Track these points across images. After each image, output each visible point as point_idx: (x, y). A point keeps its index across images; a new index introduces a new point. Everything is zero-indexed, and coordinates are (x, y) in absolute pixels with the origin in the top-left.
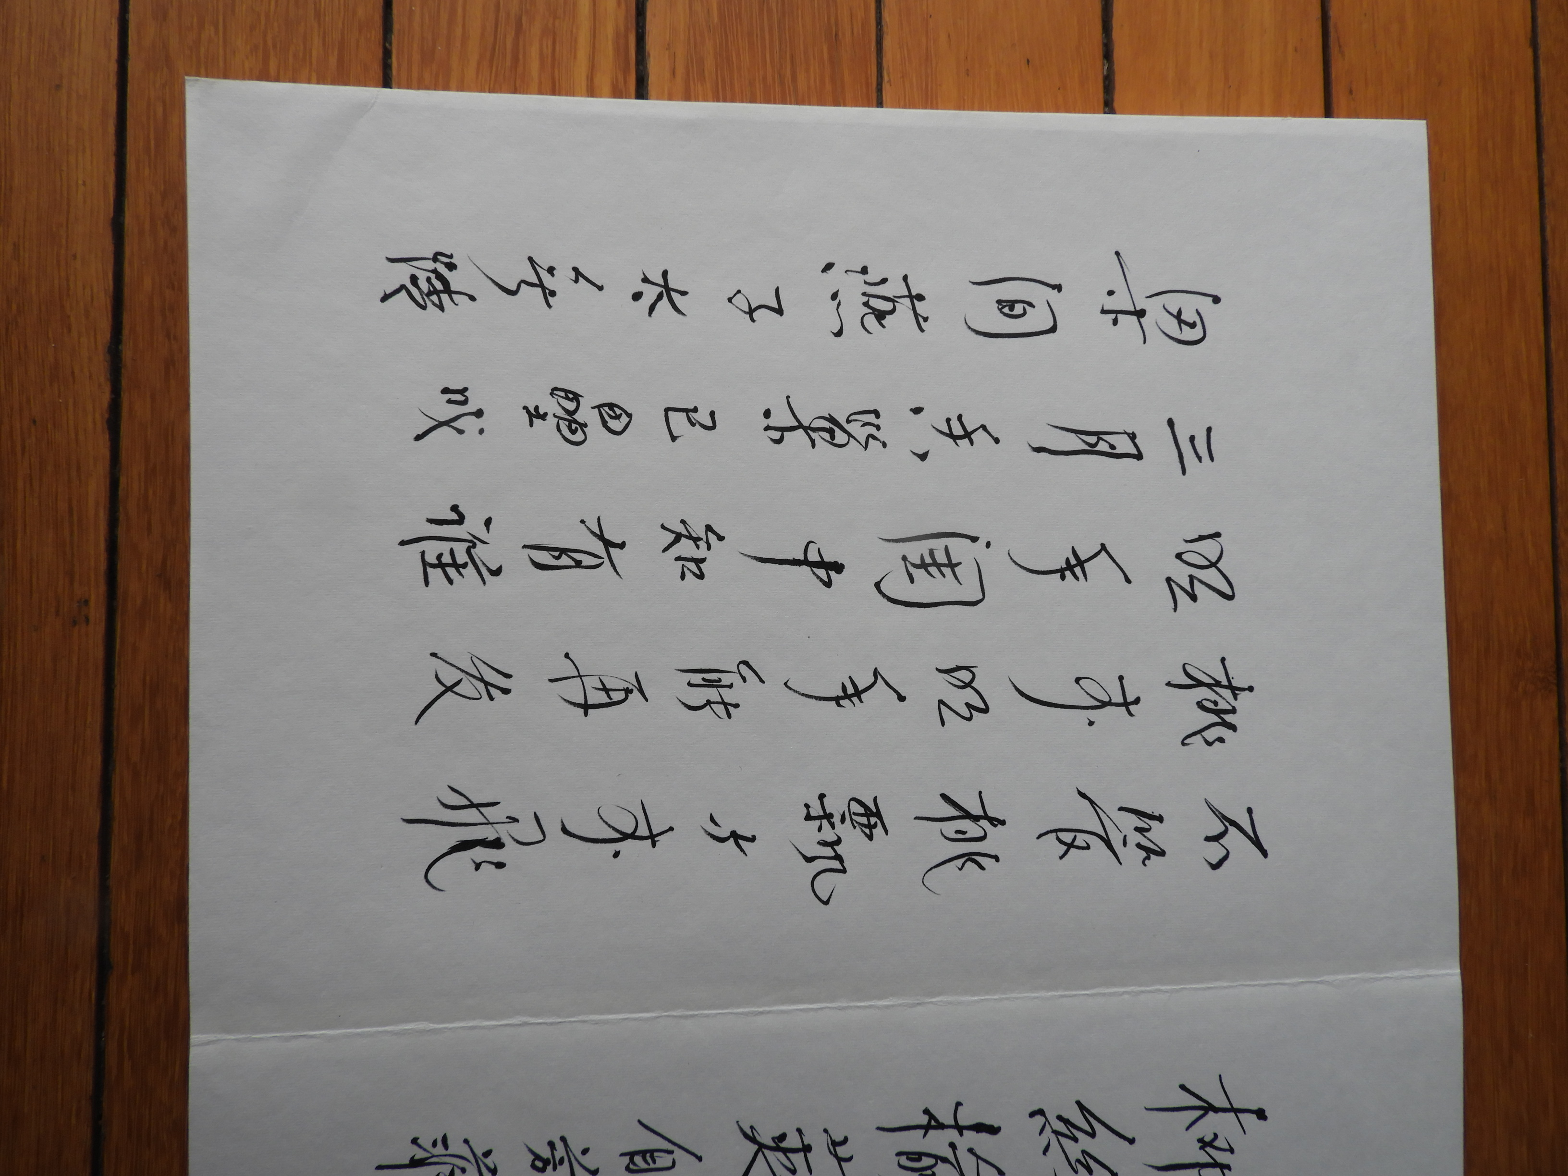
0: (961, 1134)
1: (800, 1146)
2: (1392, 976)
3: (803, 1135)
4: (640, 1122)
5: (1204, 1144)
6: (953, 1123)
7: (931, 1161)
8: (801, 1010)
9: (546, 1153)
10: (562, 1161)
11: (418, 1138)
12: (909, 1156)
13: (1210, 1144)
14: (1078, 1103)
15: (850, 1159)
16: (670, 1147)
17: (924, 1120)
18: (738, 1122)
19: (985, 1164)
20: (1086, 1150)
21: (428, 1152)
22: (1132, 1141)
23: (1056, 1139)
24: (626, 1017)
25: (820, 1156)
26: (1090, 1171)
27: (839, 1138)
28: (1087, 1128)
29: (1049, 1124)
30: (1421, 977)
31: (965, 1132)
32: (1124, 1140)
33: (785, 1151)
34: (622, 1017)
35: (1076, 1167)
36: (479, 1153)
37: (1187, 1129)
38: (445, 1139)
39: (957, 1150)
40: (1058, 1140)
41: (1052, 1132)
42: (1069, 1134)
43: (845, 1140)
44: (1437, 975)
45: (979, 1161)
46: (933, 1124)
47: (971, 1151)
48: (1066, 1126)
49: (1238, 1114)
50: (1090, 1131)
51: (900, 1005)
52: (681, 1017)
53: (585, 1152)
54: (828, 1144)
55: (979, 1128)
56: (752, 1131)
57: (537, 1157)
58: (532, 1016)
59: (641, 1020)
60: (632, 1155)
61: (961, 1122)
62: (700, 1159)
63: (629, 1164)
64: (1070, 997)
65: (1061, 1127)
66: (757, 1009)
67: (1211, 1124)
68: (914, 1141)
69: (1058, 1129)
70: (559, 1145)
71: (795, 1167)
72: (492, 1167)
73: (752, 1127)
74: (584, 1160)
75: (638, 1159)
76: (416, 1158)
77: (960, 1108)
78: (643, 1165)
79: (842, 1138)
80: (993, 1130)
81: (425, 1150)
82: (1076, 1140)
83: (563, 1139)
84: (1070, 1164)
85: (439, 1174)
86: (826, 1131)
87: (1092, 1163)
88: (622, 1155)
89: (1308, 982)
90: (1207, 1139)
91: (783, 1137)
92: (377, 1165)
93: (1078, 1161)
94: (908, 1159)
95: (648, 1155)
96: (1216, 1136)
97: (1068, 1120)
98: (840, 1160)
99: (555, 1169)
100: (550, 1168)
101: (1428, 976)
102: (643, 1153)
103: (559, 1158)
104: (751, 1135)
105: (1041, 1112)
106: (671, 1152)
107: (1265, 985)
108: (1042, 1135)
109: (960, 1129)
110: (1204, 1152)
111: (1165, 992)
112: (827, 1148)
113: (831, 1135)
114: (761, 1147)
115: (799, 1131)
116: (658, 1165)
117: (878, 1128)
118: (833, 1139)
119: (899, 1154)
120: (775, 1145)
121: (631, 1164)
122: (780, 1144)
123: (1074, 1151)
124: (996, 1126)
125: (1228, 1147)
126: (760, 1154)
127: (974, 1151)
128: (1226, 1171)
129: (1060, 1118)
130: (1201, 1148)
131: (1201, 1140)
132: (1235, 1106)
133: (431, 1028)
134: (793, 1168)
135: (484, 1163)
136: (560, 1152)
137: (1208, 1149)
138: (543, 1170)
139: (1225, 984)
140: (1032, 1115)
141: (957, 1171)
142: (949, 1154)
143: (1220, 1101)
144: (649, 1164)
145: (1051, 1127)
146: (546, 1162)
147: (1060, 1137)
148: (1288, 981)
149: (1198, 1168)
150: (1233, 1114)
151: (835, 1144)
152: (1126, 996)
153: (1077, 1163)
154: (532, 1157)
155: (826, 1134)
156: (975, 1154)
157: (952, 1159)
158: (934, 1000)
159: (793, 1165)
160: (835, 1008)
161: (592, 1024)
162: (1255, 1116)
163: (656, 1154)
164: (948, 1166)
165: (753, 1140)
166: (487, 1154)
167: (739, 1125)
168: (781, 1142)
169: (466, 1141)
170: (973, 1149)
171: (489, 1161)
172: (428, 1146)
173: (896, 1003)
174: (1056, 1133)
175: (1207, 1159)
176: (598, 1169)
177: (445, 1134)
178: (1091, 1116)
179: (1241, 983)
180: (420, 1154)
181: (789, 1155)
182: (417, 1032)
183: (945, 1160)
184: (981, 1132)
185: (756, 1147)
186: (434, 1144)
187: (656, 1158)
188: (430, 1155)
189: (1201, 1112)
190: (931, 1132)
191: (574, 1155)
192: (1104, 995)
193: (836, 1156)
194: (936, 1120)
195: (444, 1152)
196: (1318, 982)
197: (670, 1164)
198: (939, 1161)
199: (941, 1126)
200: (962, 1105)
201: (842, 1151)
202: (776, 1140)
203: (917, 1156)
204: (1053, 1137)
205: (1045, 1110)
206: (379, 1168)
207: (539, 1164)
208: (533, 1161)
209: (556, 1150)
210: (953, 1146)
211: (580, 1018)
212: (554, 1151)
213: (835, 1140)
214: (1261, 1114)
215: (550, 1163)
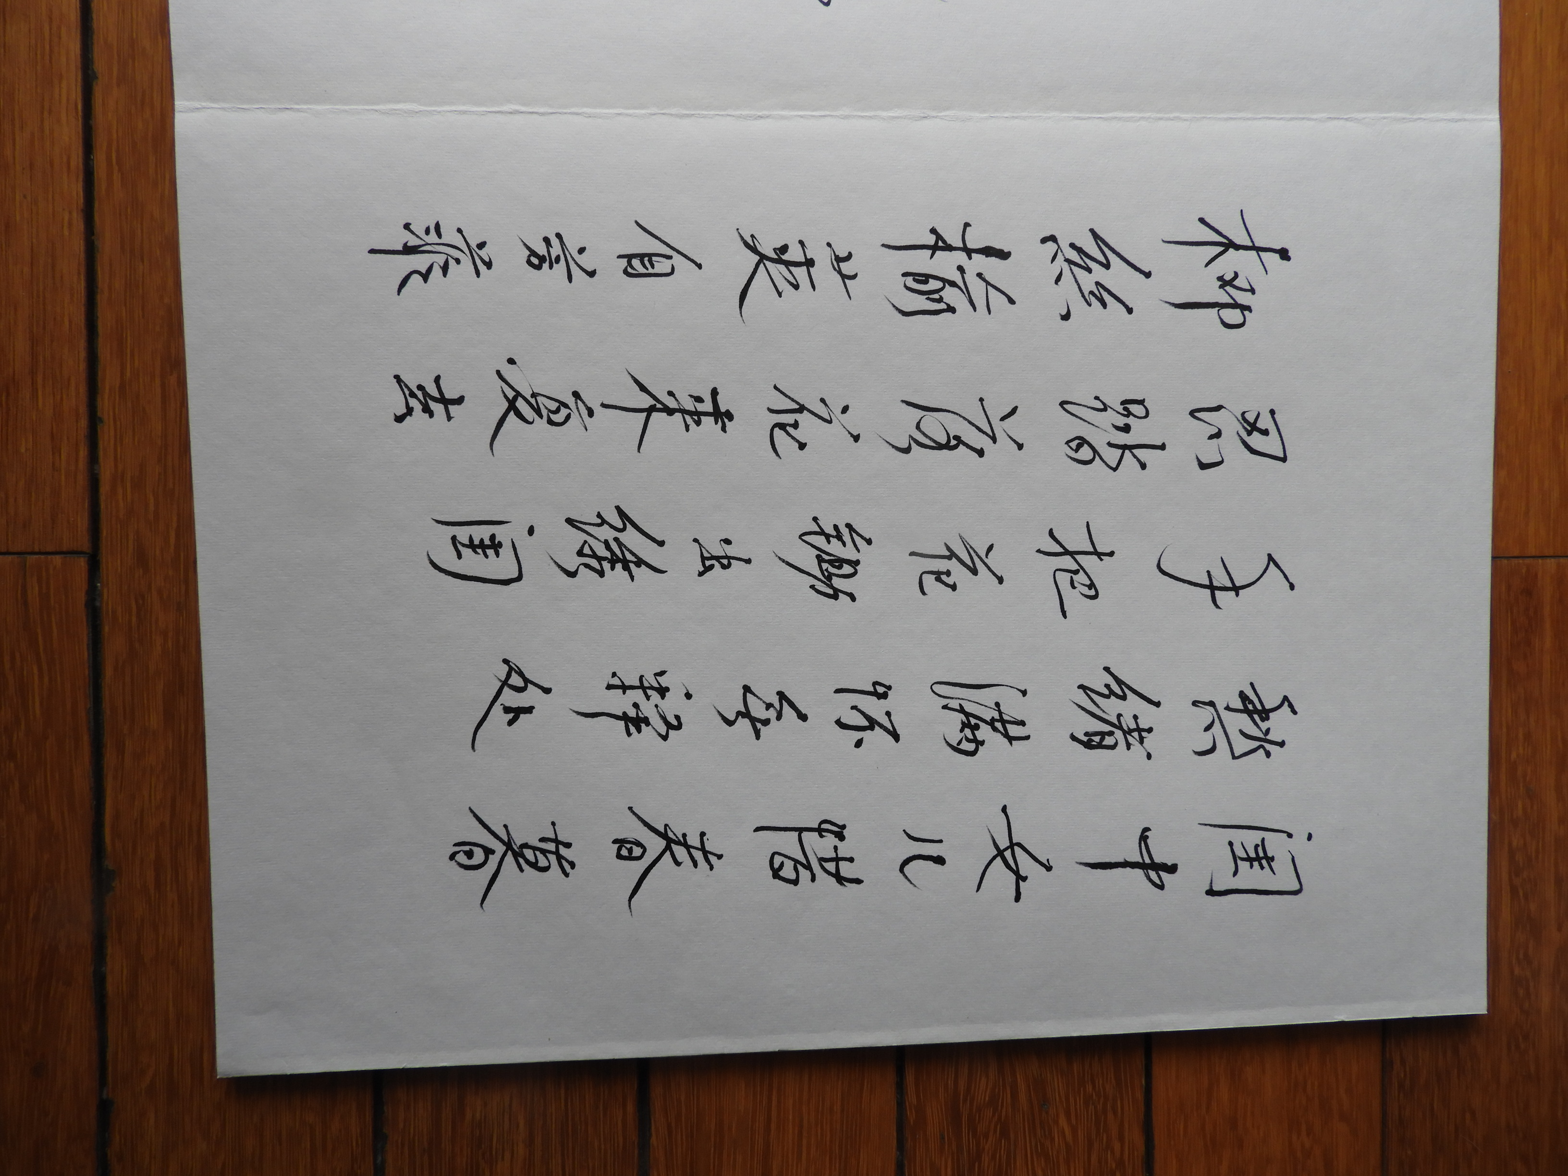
0: (970, 258)
1: (803, 260)
2: (1425, 117)
3: (805, 248)
4: (636, 222)
5: (1224, 283)
6: (961, 245)
7: (939, 285)
8: (801, 117)
9: (541, 250)
10: (558, 259)
11: (410, 224)
12: (916, 278)
13: (1230, 283)
14: (1092, 231)
15: (854, 277)
16: (669, 252)
17: (931, 240)
18: (738, 229)
19: (994, 290)
20: (1100, 282)
21: (421, 239)
22: (1148, 275)
23: (1069, 268)
24: (620, 112)
25: (823, 270)
26: (1104, 305)
27: (843, 254)
28: (1101, 258)
29: (1062, 252)
30: (1457, 121)
31: (973, 255)
32: (1140, 273)
33: (788, 264)
34: (617, 112)
35: (1090, 299)
36: (473, 245)
37: (1207, 265)
38: (437, 227)
39: (965, 273)
40: (1071, 269)
41: (1064, 261)
42: (1083, 264)
43: (849, 256)
44: (1475, 120)
45: (989, 287)
46: (940, 245)
47: (979, 275)
48: (1079, 255)
49: (1260, 253)
50: (1105, 262)
51: (905, 117)
52: (677, 116)
53: (581, 251)
54: (831, 259)
55: (988, 251)
56: (753, 240)
57: (533, 253)
58: (524, 105)
59: (636, 116)
60: (630, 257)
61: (970, 245)
62: (699, 266)
63: (626, 267)
64: (1085, 119)
65: (1074, 256)
66: (755, 113)
67: (1231, 262)
68: (921, 262)
69: (1070, 258)
70: (555, 242)
71: (796, 281)
72: (487, 260)
73: (752, 236)
74: (582, 259)
75: (636, 262)
76: (409, 244)
77: (968, 229)
78: (642, 270)
79: (846, 254)
80: (1003, 255)
81: (418, 236)
82: (1089, 270)
83: (559, 236)
84: (1083, 296)
85: (433, 263)
86: (829, 245)
87: (1105, 296)
88: (620, 257)
89: (1335, 118)
90: (1228, 277)
91: (784, 249)
92: (370, 249)
93: (1091, 293)
94: (914, 280)
95: (646, 259)
96: (1236, 275)
97: (1081, 248)
98: (844, 277)
99: (551, 267)
100: (546, 266)
101: (1465, 120)
102: (641, 257)
103: (555, 256)
104: (752, 244)
105: (1053, 238)
106: (669, 257)
107: (1292, 119)
108: (1054, 263)
109: (969, 252)
110: (1224, 292)
111: (1185, 120)
112: (830, 263)
113: (835, 250)
114: (763, 257)
115: (801, 243)
116: (655, 271)
117: (883, 245)
118: (837, 254)
119: (905, 275)
120: (776, 257)
121: (628, 267)
122: (782, 256)
123: (1088, 282)
124: (1006, 251)
125: (1249, 288)
126: (762, 265)
127: (983, 276)
128: (1246, 313)
129: (1072, 246)
130: (1221, 287)
131: (1220, 278)
132: (1257, 245)
133: (421, 110)
134: (795, 283)
135: (478, 255)
136: (556, 250)
137: (1228, 288)
138: (538, 267)
139: (1250, 116)
140: (1044, 240)
141: (966, 296)
142: (956, 277)
143: (1241, 239)
144: (647, 269)
145: (1063, 255)
146: (542, 259)
147: (1072, 266)
148: (1315, 116)
149: (1217, 309)
150: (1254, 253)
151: (839, 259)
152: (1143, 123)
153: (1091, 295)
154: (528, 253)
155: (830, 249)
156: (984, 280)
157: (960, 283)
158: (939, 114)
159: (795, 278)
160: (837, 116)
161: (585, 117)
162: (1277, 256)
163: (654, 258)
164: (956, 289)
165: (754, 250)
166: (481, 246)
167: (739, 233)
168: (784, 255)
169: (459, 231)
170: (982, 274)
171: (483, 253)
172: (422, 234)
173: (901, 115)
174: (1069, 261)
175: (1227, 300)
176: (595, 270)
177: (438, 222)
178: (1106, 246)
179: (1267, 115)
180: (413, 241)
181: (792, 268)
182: (405, 112)
183: (953, 284)
184: (991, 256)
185: (757, 258)
186: (427, 231)
187: (653, 262)
188: (424, 243)
189: (1222, 249)
190: (938, 253)
191: (570, 254)
192: (1120, 119)
193: (840, 272)
194: (944, 241)
195: (438, 241)
196: (1347, 119)
197: (669, 271)
198: (947, 284)
199: (949, 248)
200: (971, 226)
201: (846, 267)
202: (778, 252)
203: (924, 278)
204: (1066, 266)
205: (1057, 237)
206: (372, 251)
207: (535, 261)
208: (529, 256)
209: (552, 247)
210: (961, 269)
211: (573, 110)
212: (550, 248)
213: (838, 256)
214: (1284, 254)
215: (546, 260)
